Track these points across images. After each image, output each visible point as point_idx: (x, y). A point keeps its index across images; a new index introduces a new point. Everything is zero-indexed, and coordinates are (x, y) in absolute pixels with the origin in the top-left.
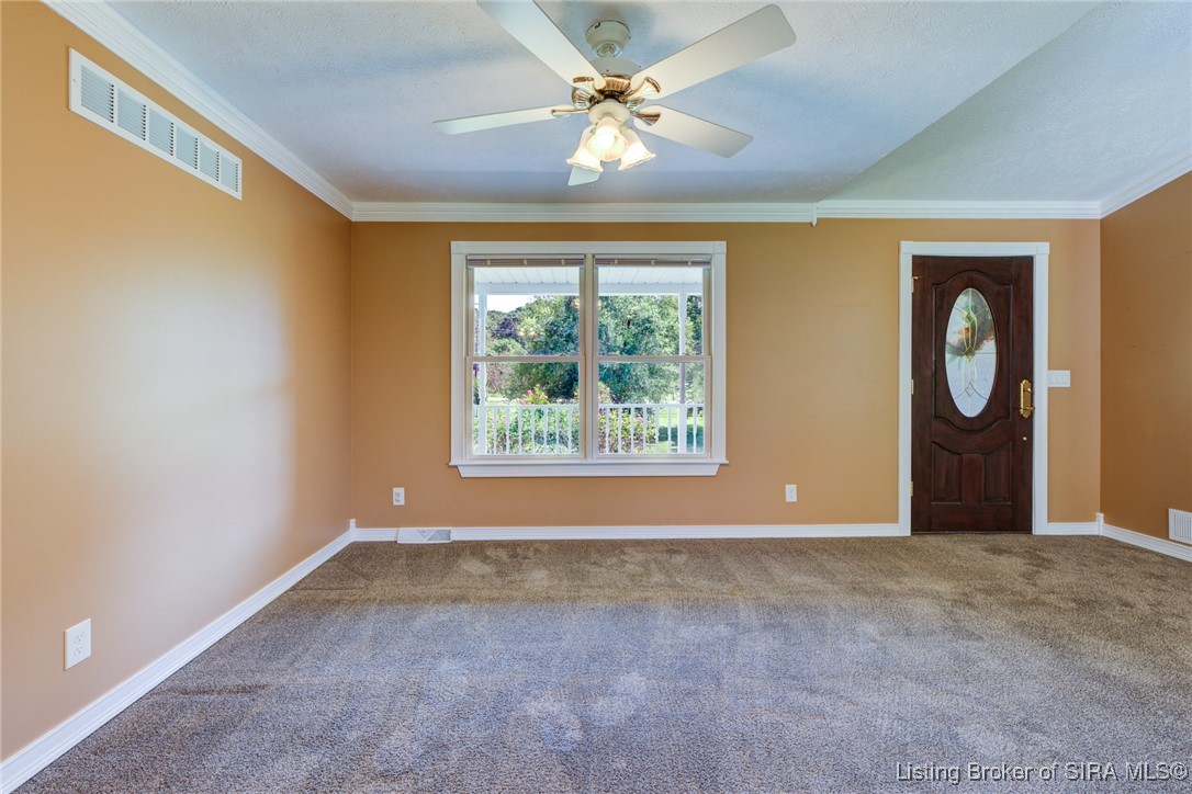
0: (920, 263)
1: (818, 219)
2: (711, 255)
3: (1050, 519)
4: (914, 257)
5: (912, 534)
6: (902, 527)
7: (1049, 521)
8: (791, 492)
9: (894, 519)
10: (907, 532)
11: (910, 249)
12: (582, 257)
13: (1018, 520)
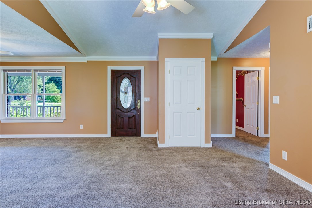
0: (113, 72)
1: (87, 61)
2: (62, 70)
3: (144, 133)
4: (111, 70)
5: (111, 137)
6: (109, 135)
7: (144, 134)
8: (82, 127)
9: (106, 133)
10: (110, 136)
11: (110, 68)
12: (30, 70)
13: (138, 134)
